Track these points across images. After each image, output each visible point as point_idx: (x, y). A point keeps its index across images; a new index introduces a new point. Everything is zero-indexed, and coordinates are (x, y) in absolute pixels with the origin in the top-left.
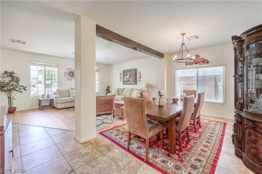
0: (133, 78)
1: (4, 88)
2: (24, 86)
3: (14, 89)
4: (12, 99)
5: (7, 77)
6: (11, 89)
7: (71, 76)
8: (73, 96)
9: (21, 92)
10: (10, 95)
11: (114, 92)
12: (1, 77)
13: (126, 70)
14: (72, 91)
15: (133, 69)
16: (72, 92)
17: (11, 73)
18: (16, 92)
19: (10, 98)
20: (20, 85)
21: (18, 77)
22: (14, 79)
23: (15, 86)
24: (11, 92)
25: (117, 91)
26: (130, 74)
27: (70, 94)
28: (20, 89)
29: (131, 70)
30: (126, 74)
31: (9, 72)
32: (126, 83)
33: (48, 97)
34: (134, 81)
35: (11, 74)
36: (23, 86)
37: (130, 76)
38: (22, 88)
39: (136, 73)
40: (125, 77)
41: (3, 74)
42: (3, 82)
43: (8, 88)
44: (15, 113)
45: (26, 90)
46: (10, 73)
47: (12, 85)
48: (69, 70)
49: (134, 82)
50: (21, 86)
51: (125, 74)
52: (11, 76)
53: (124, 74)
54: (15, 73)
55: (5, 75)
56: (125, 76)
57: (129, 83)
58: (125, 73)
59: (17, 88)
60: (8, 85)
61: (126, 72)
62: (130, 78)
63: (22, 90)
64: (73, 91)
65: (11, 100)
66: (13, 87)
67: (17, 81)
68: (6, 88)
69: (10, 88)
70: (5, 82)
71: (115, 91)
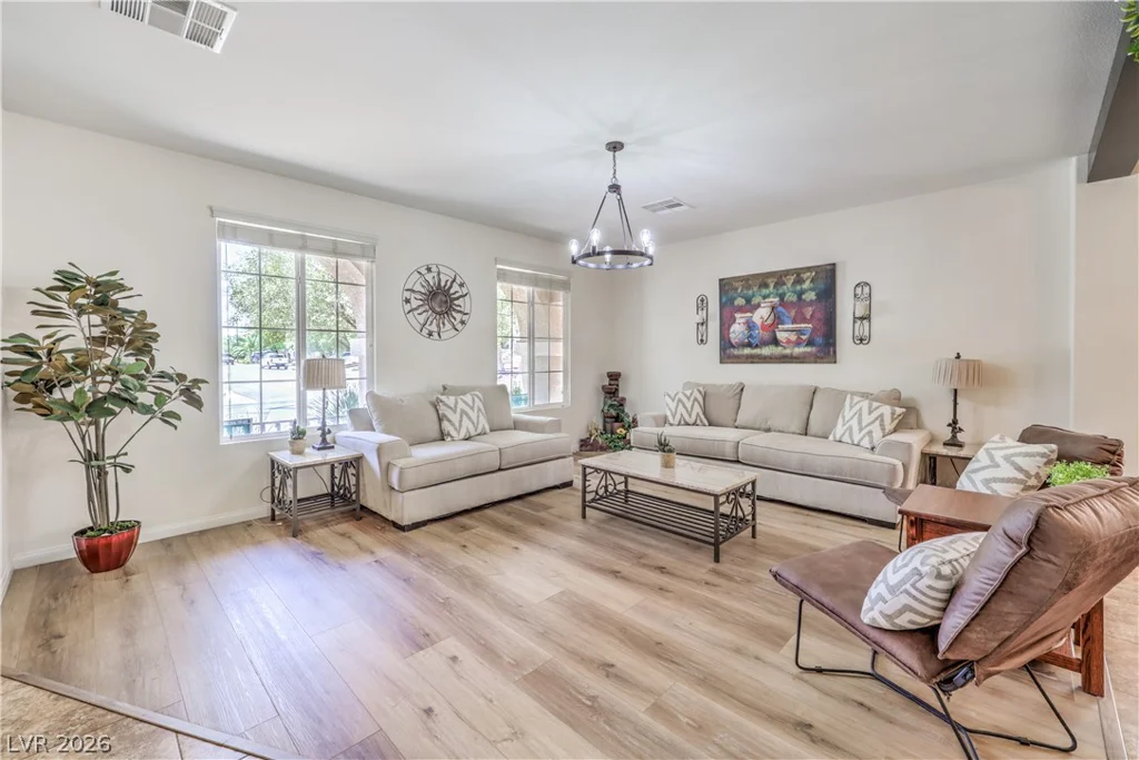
0: (804, 320)
1: (57, 394)
2: (189, 378)
3: (126, 400)
4: (110, 470)
5: (79, 315)
6: (104, 399)
7: (438, 310)
8: (462, 435)
9: (170, 418)
10: (100, 440)
11: (681, 409)
12: (35, 313)
13: (747, 280)
14: (456, 403)
15: (809, 269)
16: (459, 410)
17: (107, 282)
18: (138, 418)
19: (95, 463)
20: (158, 368)
21: (143, 313)
22: (119, 330)
23: (130, 378)
24: (102, 420)
25: (700, 399)
26: (777, 299)
27: (446, 425)
28: (160, 401)
29: (787, 273)
30: (748, 301)
31: (88, 280)
32: (747, 351)
33: (325, 446)
34: (810, 343)
35: (103, 296)
36: (182, 377)
37: (780, 309)
38: (171, 386)
39: (828, 293)
40: (738, 315)
41: (49, 292)
42: (50, 352)
43: (80, 392)
44: (128, 564)
45: (196, 402)
46: (97, 285)
47: (108, 369)
48: (429, 277)
49: (808, 349)
50: (162, 375)
51: (740, 301)
52: (102, 303)
53: (732, 300)
54: (126, 283)
55: (64, 295)
56: (741, 309)
57: (766, 351)
58: (734, 294)
59: (143, 389)
60: (83, 367)
61: (749, 287)
62: (778, 320)
63: (176, 405)
64: (461, 405)
65: (102, 473)
66: (118, 385)
67: (140, 344)
68: (69, 394)
69: (94, 394)
70: (62, 346)
71: (689, 405)
